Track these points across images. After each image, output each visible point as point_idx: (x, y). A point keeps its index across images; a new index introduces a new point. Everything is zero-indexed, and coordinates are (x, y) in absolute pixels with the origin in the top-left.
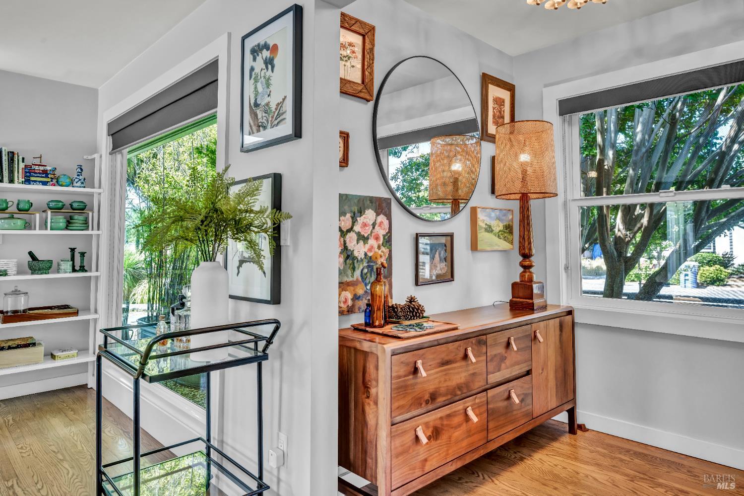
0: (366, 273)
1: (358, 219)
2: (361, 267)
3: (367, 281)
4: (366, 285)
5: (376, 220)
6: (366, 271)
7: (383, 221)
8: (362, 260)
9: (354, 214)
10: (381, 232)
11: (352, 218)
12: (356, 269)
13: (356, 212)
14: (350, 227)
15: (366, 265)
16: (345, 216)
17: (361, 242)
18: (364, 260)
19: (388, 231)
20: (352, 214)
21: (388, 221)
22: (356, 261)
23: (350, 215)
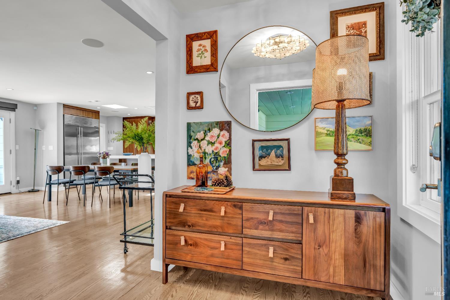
0: (213, 161)
1: (208, 134)
2: (210, 158)
3: (214, 165)
4: (213, 167)
5: (219, 134)
6: (212, 160)
7: (225, 134)
8: (210, 154)
9: (206, 131)
10: (223, 140)
11: (204, 133)
12: (207, 159)
13: (207, 130)
14: (203, 138)
15: (213, 157)
16: (200, 133)
17: (210, 145)
18: (212, 154)
19: (228, 139)
20: (204, 132)
21: (228, 134)
22: (206, 155)
23: (203, 132)
